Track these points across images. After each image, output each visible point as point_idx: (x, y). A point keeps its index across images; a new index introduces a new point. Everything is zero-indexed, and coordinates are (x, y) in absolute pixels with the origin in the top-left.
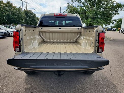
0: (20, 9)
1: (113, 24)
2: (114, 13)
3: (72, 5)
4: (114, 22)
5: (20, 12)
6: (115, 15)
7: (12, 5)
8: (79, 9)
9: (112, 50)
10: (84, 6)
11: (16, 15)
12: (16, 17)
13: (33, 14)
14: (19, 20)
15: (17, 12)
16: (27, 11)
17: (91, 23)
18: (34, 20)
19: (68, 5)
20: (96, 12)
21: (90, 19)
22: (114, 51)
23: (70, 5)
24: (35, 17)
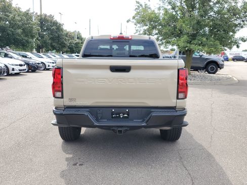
0: (28, 14)
1: (238, 47)
2: (240, 24)
3: (146, 5)
4: (240, 42)
5: (27, 20)
6: (242, 27)
7: (11, 5)
8: (161, 15)
9: (229, 102)
10: (173, 8)
11: (19, 27)
12: (20, 31)
13: (57, 23)
14: (26, 38)
15: (21, 20)
16: (43, 17)
17: (188, 45)
18: (59, 37)
19: (138, 5)
20: (198, 23)
21: (185, 38)
22: (232, 105)
23: (141, 5)
24: (62, 30)
